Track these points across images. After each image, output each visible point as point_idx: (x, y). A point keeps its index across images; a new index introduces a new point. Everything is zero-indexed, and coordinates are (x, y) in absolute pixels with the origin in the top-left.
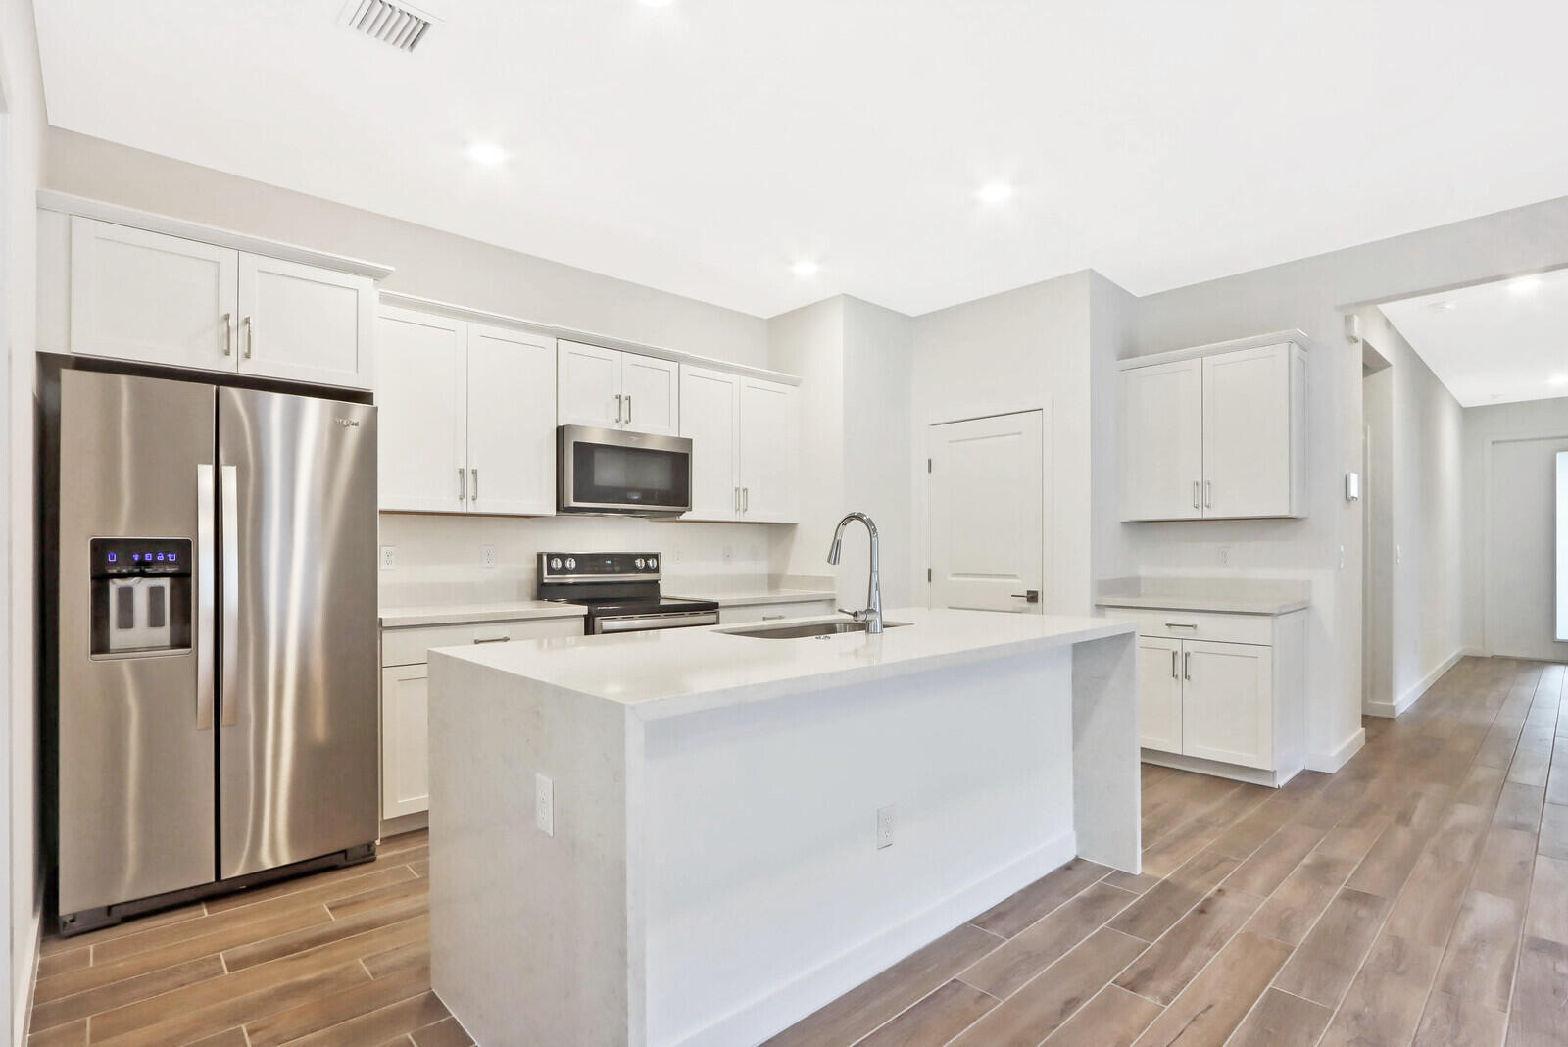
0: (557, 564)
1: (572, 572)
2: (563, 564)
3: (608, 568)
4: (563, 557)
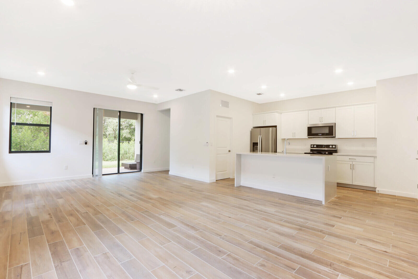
0: (312, 146)
1: (315, 148)
3: (323, 147)
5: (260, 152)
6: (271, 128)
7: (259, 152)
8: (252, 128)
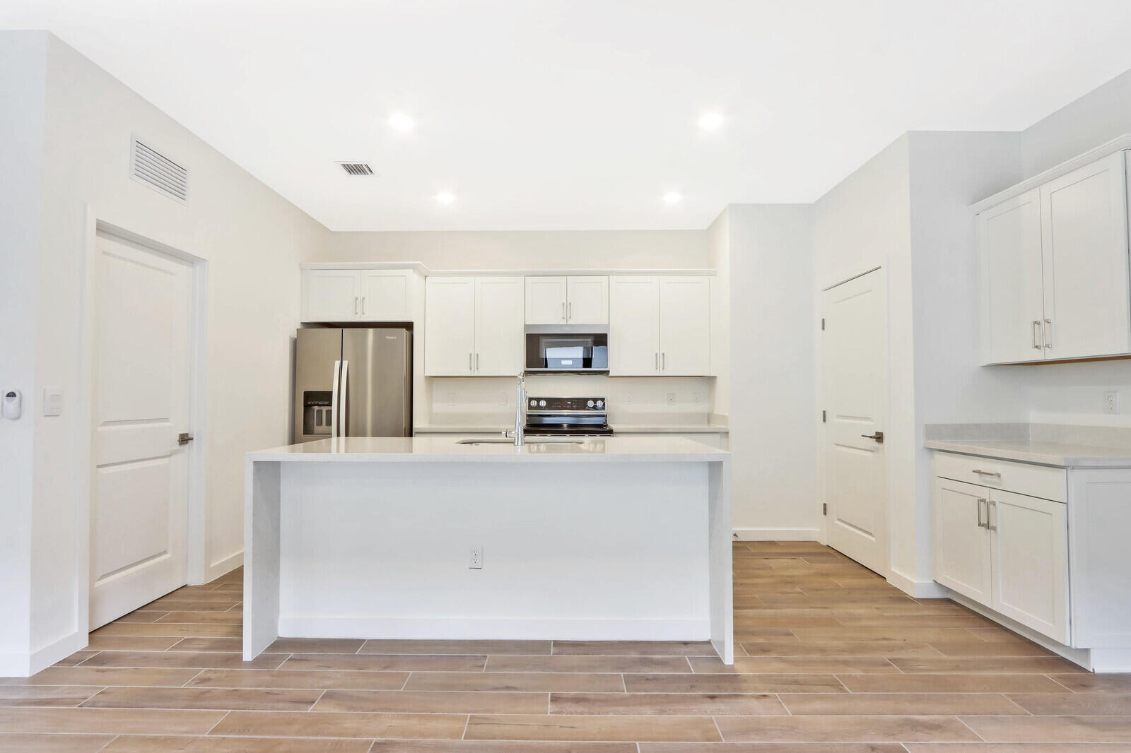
0: (534, 403)
1: (544, 408)
2: (538, 404)
3: (568, 407)
4: (538, 400)
5: (343, 438)
6: (371, 331)
7: (338, 435)
8: (299, 327)
